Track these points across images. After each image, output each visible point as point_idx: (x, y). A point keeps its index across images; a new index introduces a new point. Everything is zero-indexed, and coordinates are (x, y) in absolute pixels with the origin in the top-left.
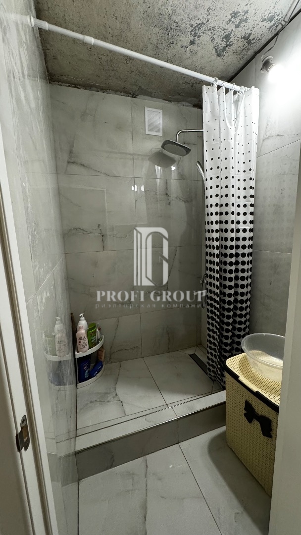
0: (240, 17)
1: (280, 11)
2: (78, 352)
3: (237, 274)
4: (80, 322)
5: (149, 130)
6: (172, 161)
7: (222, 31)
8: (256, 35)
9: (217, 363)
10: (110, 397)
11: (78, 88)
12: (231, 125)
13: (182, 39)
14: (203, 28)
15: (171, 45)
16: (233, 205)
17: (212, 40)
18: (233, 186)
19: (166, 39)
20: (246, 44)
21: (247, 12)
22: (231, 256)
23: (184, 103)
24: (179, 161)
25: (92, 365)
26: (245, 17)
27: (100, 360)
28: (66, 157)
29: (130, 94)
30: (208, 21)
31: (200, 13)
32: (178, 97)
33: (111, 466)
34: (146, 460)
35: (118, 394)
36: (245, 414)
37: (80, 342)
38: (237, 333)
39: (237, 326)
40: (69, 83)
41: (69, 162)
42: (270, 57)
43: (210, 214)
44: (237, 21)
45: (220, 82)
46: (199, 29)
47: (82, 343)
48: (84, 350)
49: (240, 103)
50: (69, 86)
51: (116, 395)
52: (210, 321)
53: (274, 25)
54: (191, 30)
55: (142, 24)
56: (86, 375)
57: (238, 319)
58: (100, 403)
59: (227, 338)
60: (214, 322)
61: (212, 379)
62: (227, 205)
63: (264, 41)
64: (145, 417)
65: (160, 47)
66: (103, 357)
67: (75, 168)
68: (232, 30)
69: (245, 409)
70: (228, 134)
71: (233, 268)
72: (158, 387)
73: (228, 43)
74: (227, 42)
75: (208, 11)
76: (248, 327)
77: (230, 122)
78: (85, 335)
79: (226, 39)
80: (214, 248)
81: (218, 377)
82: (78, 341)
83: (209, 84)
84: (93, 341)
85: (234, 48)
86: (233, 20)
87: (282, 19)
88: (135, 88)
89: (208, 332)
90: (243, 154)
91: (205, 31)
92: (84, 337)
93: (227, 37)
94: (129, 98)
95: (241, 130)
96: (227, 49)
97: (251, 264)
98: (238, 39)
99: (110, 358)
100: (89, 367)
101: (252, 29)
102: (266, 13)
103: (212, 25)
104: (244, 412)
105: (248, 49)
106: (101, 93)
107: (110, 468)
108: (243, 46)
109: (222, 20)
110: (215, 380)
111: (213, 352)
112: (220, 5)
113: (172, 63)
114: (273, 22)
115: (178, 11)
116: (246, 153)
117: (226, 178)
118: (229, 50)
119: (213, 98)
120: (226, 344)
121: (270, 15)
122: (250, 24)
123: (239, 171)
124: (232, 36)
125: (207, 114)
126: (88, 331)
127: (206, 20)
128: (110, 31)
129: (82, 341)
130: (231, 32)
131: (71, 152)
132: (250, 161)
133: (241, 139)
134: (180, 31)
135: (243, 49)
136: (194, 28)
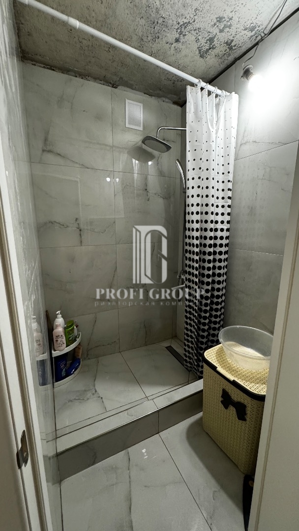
0: (225, 23)
1: (260, 23)
2: (55, 351)
3: (214, 271)
4: (56, 319)
5: (129, 124)
6: (151, 157)
7: (206, 33)
8: (237, 42)
9: (194, 354)
10: (89, 394)
11: (53, 70)
12: (213, 128)
13: (168, 35)
14: (190, 27)
15: (156, 39)
16: (213, 205)
17: (196, 41)
18: (213, 188)
19: (152, 32)
20: (228, 50)
21: (231, 19)
22: (210, 253)
23: (164, 99)
24: (158, 158)
25: (69, 362)
26: (229, 24)
27: (78, 357)
28: (40, 145)
29: (110, 83)
30: (194, 21)
31: (187, 12)
32: (160, 92)
33: (94, 463)
34: (128, 453)
35: (97, 391)
36: (221, 402)
37: (57, 341)
38: (213, 326)
39: (213, 319)
40: (44, 64)
41: (43, 151)
42: (251, 66)
43: (190, 213)
44: (222, 26)
45: (203, 84)
46: (185, 27)
47: (59, 342)
48: (62, 348)
49: (220, 107)
50: (44, 67)
51: (96, 391)
52: (188, 315)
53: (254, 35)
54: (177, 28)
55: (129, 13)
56: (63, 374)
57: (214, 313)
58: (80, 401)
59: (204, 331)
60: (192, 316)
61: (188, 370)
62: (207, 205)
63: (244, 49)
64: (127, 411)
65: (145, 39)
66: (80, 354)
67: (50, 157)
68: (216, 34)
69: (222, 397)
70: (209, 136)
71: (211, 265)
72: (137, 381)
73: (211, 46)
74: (210, 44)
75: (195, 12)
76: (223, 320)
77: (212, 125)
78: (63, 334)
79: (210, 42)
80: (194, 246)
81: (194, 368)
82: (55, 340)
83: (193, 85)
84: (71, 339)
85: (216, 51)
86: (218, 24)
87: (262, 30)
88: (115, 78)
89: (186, 326)
90: (223, 156)
91: (191, 30)
92: (62, 336)
93: (211, 40)
94: (110, 88)
95: (221, 133)
96: (210, 51)
97: (227, 261)
98: (221, 43)
99: (88, 355)
100: (65, 365)
101: (235, 36)
102: (248, 22)
103: (198, 26)
104: (221, 399)
105: (229, 55)
106: (79, 79)
107: (93, 465)
108: (225, 51)
109: (208, 22)
110: (191, 371)
111: (190, 344)
112: (207, 7)
113: (155, 57)
114: (254, 32)
115: (167, 6)
116: (225, 156)
117: (207, 179)
118: (213, 53)
119: (196, 98)
120: (203, 337)
121: (252, 25)
122: (233, 31)
123: (218, 173)
124: (215, 39)
125: (190, 115)
126: (65, 328)
127: (193, 20)
128: (94, 14)
129: (59, 340)
130: (215, 36)
131: (46, 140)
132: (228, 164)
133: (221, 143)
134: (167, 27)
135: (225, 54)
136: (181, 26)
